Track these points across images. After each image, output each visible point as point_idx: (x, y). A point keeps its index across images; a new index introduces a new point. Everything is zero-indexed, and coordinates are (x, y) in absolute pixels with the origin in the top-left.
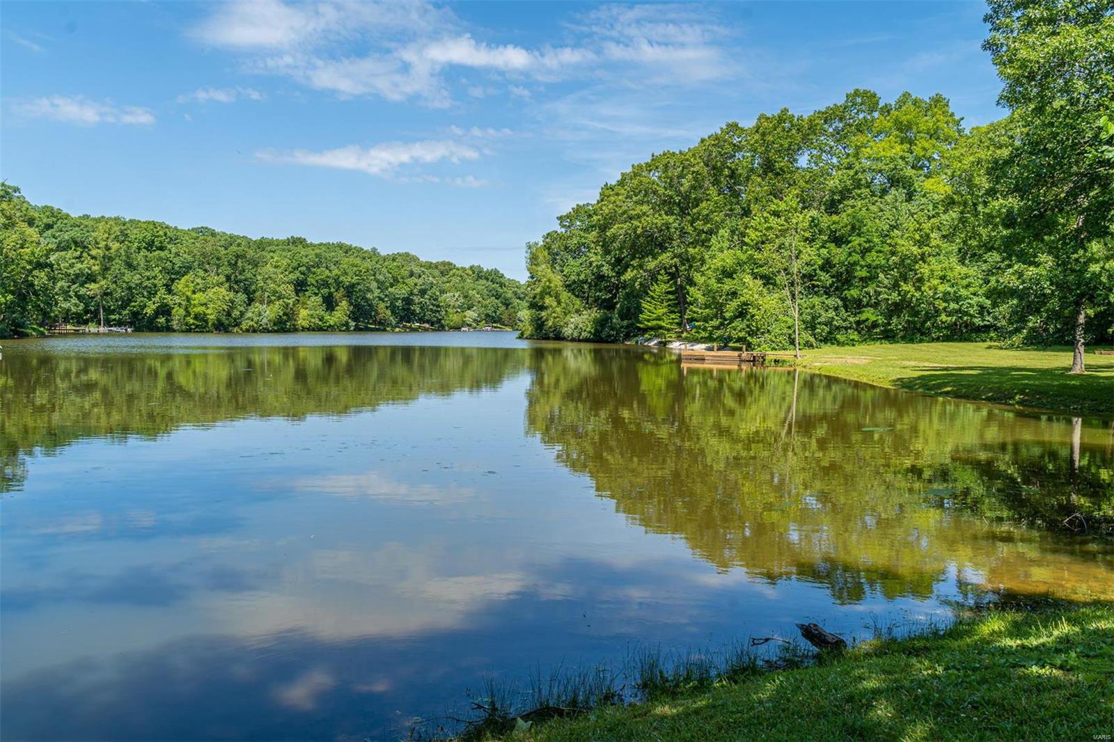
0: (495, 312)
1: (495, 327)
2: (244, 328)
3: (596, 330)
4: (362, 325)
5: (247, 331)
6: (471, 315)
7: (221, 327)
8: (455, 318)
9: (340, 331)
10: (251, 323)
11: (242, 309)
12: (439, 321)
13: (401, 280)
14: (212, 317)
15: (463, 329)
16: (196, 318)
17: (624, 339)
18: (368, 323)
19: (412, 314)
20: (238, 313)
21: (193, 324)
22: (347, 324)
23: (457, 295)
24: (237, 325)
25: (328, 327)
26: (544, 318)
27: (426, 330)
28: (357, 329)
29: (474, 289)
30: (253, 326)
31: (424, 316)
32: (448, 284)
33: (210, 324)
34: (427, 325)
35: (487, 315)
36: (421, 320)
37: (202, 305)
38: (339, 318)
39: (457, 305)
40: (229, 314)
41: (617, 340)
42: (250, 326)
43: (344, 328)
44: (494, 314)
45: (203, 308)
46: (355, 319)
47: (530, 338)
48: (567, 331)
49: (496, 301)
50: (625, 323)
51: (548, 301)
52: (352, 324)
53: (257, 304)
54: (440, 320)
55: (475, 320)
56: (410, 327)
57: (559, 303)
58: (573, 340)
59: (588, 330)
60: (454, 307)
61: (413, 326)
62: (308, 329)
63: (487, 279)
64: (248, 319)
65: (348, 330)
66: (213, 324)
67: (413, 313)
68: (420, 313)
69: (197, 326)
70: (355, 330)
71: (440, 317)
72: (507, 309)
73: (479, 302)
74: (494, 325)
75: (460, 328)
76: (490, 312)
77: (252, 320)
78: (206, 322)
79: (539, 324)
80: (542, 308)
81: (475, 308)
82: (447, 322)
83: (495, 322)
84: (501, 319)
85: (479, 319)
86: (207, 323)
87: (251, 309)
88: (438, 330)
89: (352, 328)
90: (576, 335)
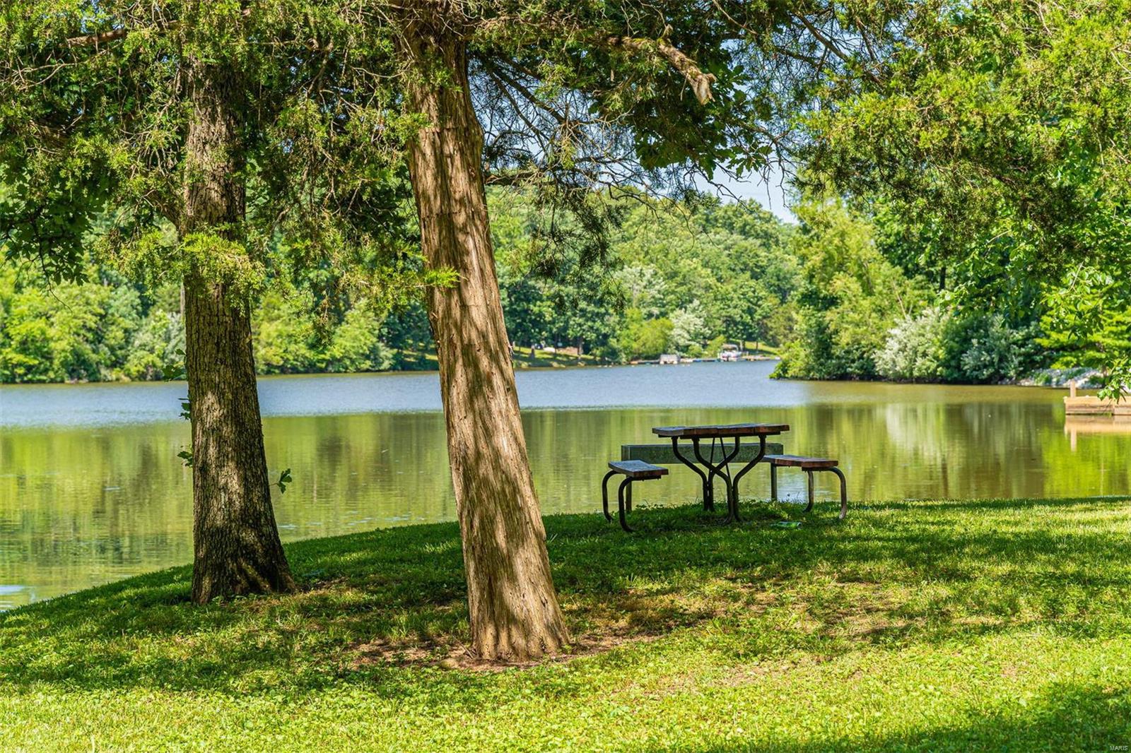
0: (750, 312)
1: (752, 352)
2: (133, 370)
3: (950, 351)
4: (410, 355)
5: (142, 377)
6: (683, 323)
7: (80, 369)
8: (648, 334)
9: (358, 370)
10: (151, 358)
11: (128, 324)
12: (603, 339)
13: (504, 240)
14: (61, 346)
15: (664, 358)
16: (24, 347)
17: (1022, 374)
18: (425, 350)
19: (535, 323)
20: (120, 334)
21: (19, 365)
22: (373, 354)
23: (648, 272)
24: (117, 363)
25: (329, 363)
26: (832, 327)
27: (571, 363)
28: (401, 366)
29: (695, 255)
30: (154, 365)
31: (565, 328)
32: (627, 245)
33: (56, 362)
34: (573, 352)
35: (730, 321)
36: (560, 339)
37: (39, 316)
38: (355, 339)
39: (648, 299)
40: (99, 338)
41: (1002, 378)
42: (146, 366)
43: (369, 363)
44: (748, 319)
45: (41, 323)
46: (394, 340)
47: (806, 376)
48: (886, 358)
49: (753, 283)
50: (1018, 335)
51: (843, 284)
52: (387, 353)
53: (160, 313)
54: (606, 336)
55: (696, 336)
56: (531, 358)
57: (868, 289)
58: (900, 379)
59: (931, 351)
60: (641, 301)
61: (538, 354)
62: (283, 370)
63: (731, 227)
64: (143, 347)
65: (375, 370)
66: (64, 364)
67: (538, 322)
68: (553, 322)
69: (29, 369)
70: (393, 368)
71: (604, 330)
72: (783, 302)
73: (708, 288)
74: (750, 345)
75: (657, 357)
76: (736, 313)
77: (152, 351)
78: (48, 356)
79: (823, 343)
80: (832, 302)
81: (696, 302)
82: (624, 342)
83: (750, 338)
84: (768, 329)
85: (707, 332)
86: (50, 359)
87: (150, 323)
88: (603, 362)
89: (386, 365)
90: (902, 363)
